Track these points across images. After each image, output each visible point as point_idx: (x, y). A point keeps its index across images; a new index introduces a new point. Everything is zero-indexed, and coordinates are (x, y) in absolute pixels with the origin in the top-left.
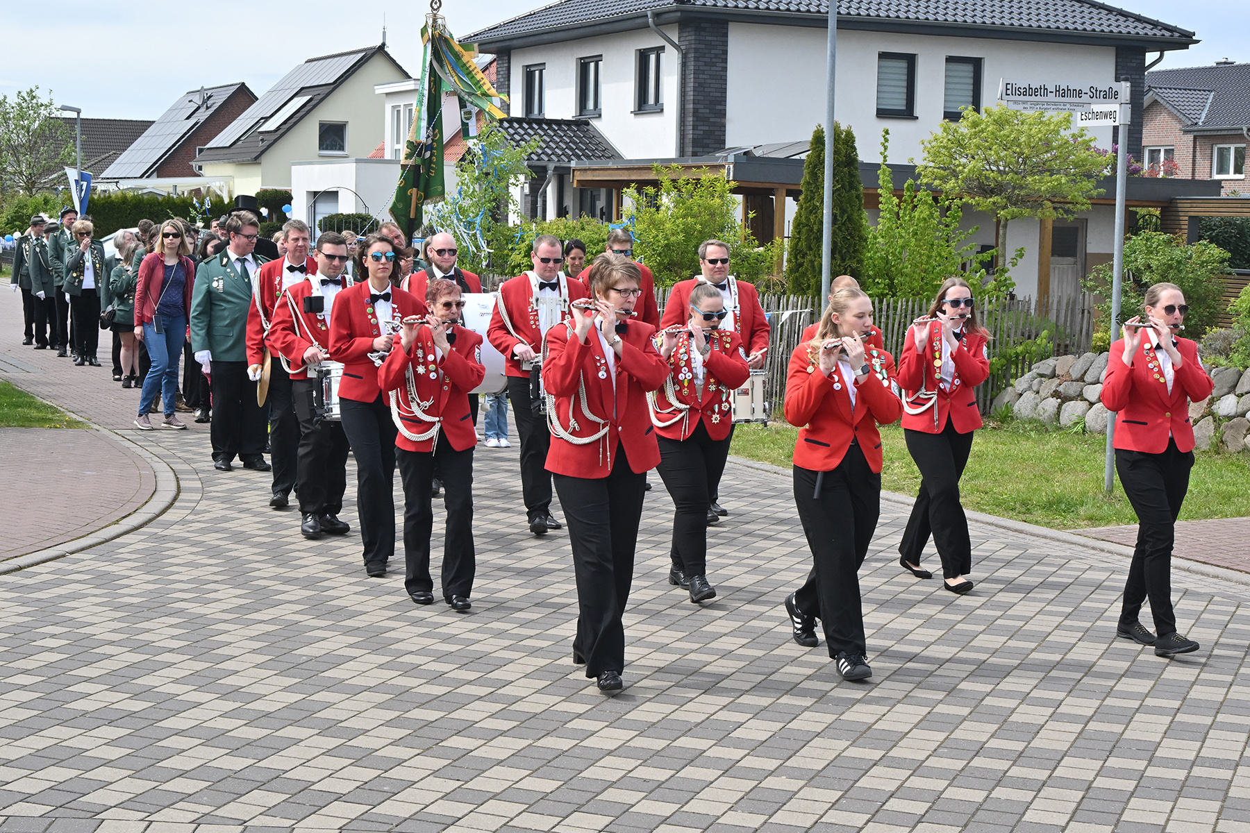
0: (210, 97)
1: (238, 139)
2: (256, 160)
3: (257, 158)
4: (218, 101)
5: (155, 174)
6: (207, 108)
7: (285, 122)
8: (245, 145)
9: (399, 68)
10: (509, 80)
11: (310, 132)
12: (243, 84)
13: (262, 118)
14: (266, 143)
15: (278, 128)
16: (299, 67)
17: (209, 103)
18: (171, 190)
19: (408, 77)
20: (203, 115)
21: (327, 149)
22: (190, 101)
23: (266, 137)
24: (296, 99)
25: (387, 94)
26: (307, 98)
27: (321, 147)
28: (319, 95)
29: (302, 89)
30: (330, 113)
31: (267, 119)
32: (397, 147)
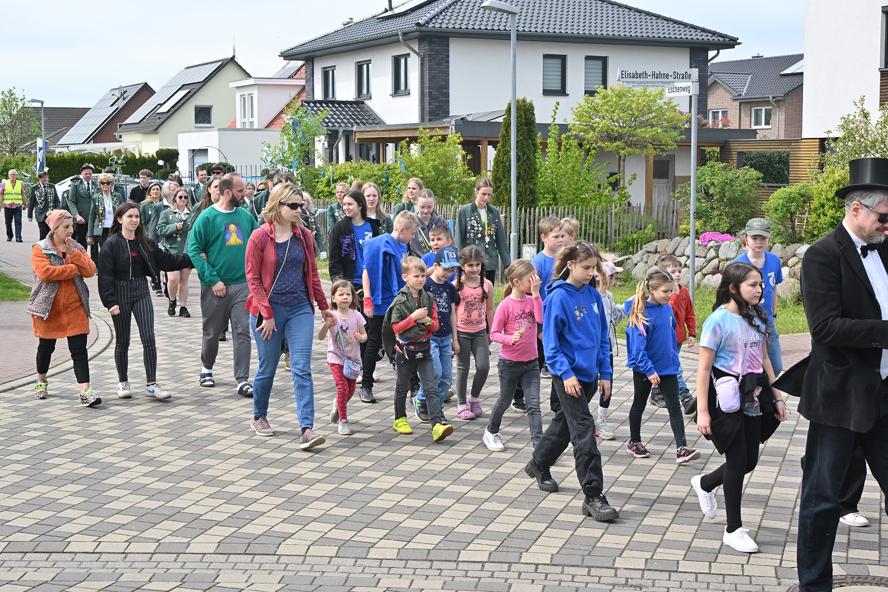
0: (126, 92)
1: (144, 118)
2: (156, 131)
3: (156, 130)
4: (130, 94)
5: (92, 141)
6: (124, 99)
7: (173, 107)
8: (148, 121)
9: (244, 71)
10: (313, 77)
11: (189, 112)
12: (146, 83)
13: (158, 105)
14: (162, 120)
15: (169, 111)
16: (181, 72)
17: (125, 95)
18: (102, 151)
19: (249, 76)
20: (121, 104)
21: (200, 123)
22: (113, 95)
23: (161, 116)
24: (179, 92)
25: (237, 87)
26: (187, 91)
27: (196, 122)
28: (194, 89)
29: (184, 85)
30: (201, 100)
31: (161, 105)
32: (244, 120)
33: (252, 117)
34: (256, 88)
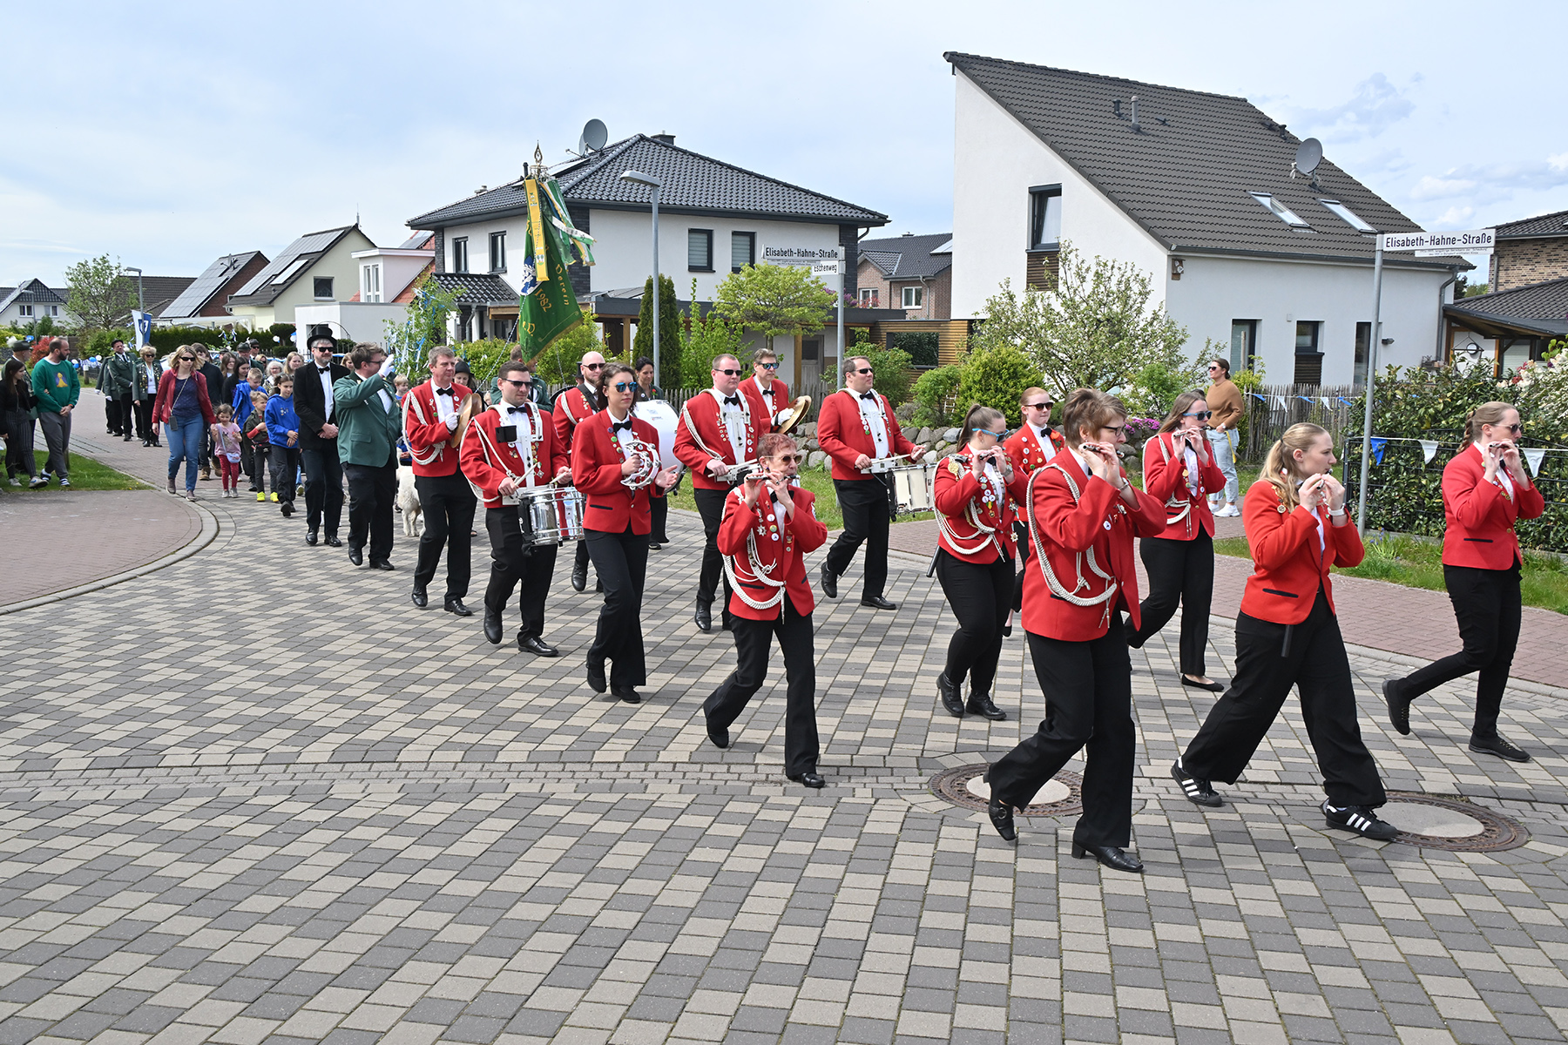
0: (236, 261)
1: (257, 290)
2: (270, 304)
4: (242, 263)
5: (199, 314)
6: (234, 269)
7: (290, 278)
8: (262, 294)
9: (369, 240)
10: (443, 249)
11: (307, 284)
12: (259, 252)
13: (273, 275)
14: (277, 292)
15: (285, 282)
16: (298, 240)
17: (236, 265)
18: (211, 325)
19: (374, 246)
20: (231, 274)
21: (320, 296)
22: (222, 264)
23: (276, 288)
24: (297, 262)
25: (360, 258)
26: (305, 261)
27: (316, 295)
28: (313, 259)
29: (301, 255)
30: (322, 271)
31: (277, 276)
32: (369, 294)
33: (378, 290)
34: (381, 259)
